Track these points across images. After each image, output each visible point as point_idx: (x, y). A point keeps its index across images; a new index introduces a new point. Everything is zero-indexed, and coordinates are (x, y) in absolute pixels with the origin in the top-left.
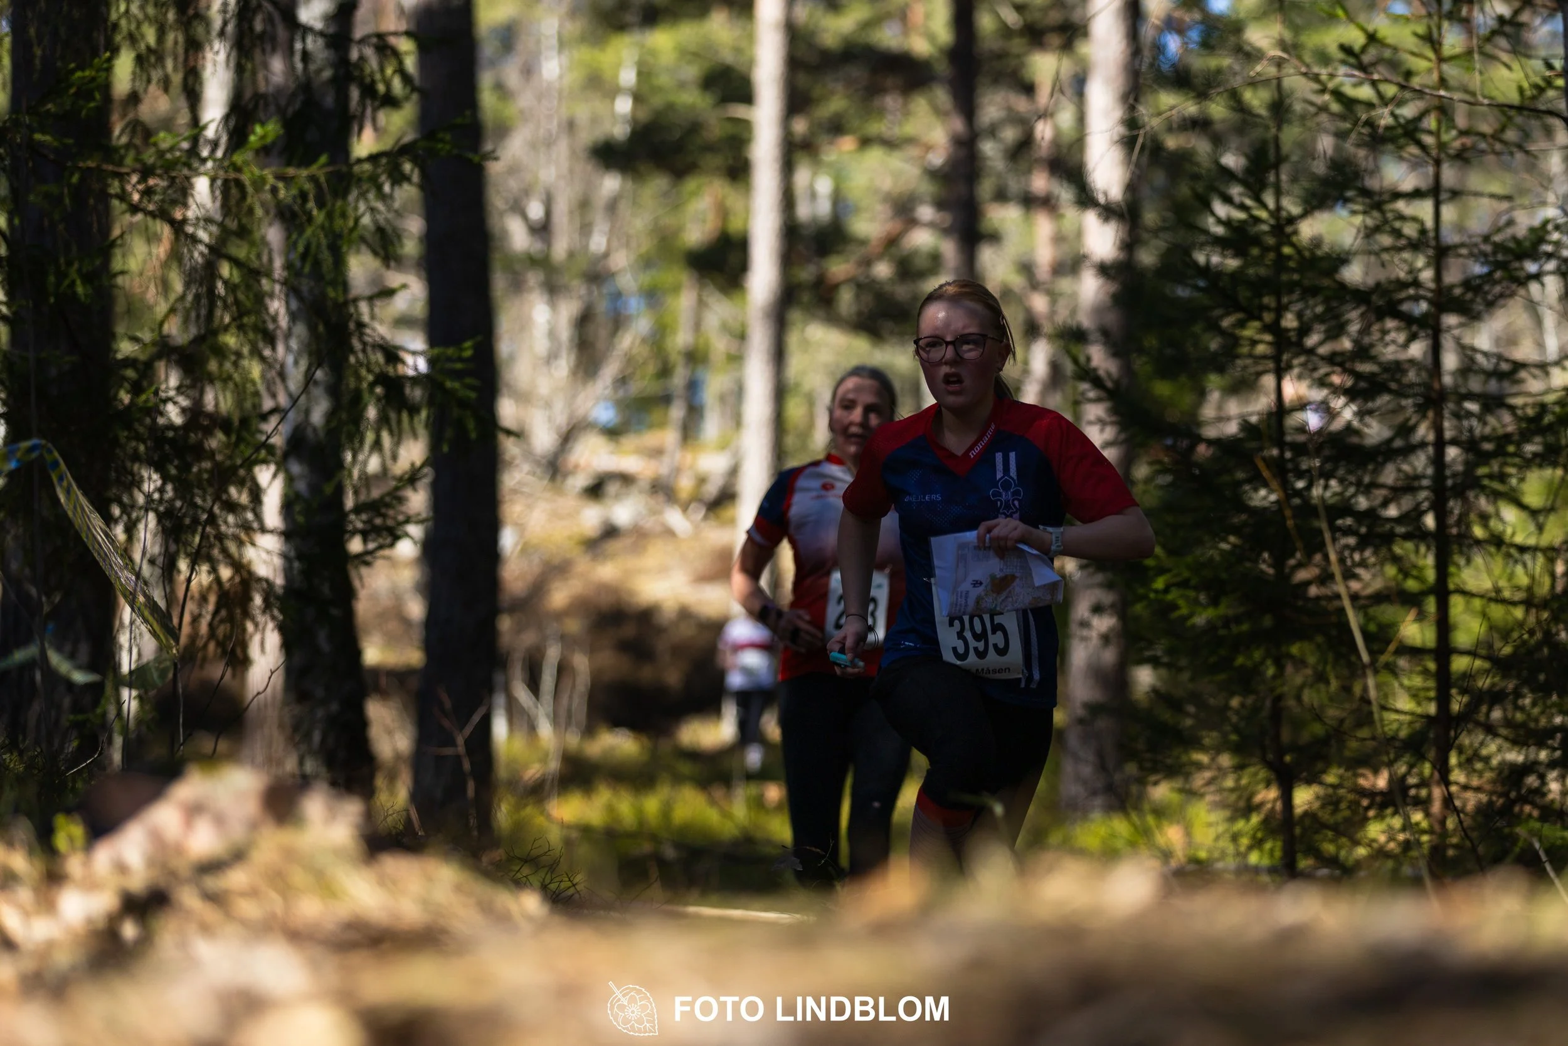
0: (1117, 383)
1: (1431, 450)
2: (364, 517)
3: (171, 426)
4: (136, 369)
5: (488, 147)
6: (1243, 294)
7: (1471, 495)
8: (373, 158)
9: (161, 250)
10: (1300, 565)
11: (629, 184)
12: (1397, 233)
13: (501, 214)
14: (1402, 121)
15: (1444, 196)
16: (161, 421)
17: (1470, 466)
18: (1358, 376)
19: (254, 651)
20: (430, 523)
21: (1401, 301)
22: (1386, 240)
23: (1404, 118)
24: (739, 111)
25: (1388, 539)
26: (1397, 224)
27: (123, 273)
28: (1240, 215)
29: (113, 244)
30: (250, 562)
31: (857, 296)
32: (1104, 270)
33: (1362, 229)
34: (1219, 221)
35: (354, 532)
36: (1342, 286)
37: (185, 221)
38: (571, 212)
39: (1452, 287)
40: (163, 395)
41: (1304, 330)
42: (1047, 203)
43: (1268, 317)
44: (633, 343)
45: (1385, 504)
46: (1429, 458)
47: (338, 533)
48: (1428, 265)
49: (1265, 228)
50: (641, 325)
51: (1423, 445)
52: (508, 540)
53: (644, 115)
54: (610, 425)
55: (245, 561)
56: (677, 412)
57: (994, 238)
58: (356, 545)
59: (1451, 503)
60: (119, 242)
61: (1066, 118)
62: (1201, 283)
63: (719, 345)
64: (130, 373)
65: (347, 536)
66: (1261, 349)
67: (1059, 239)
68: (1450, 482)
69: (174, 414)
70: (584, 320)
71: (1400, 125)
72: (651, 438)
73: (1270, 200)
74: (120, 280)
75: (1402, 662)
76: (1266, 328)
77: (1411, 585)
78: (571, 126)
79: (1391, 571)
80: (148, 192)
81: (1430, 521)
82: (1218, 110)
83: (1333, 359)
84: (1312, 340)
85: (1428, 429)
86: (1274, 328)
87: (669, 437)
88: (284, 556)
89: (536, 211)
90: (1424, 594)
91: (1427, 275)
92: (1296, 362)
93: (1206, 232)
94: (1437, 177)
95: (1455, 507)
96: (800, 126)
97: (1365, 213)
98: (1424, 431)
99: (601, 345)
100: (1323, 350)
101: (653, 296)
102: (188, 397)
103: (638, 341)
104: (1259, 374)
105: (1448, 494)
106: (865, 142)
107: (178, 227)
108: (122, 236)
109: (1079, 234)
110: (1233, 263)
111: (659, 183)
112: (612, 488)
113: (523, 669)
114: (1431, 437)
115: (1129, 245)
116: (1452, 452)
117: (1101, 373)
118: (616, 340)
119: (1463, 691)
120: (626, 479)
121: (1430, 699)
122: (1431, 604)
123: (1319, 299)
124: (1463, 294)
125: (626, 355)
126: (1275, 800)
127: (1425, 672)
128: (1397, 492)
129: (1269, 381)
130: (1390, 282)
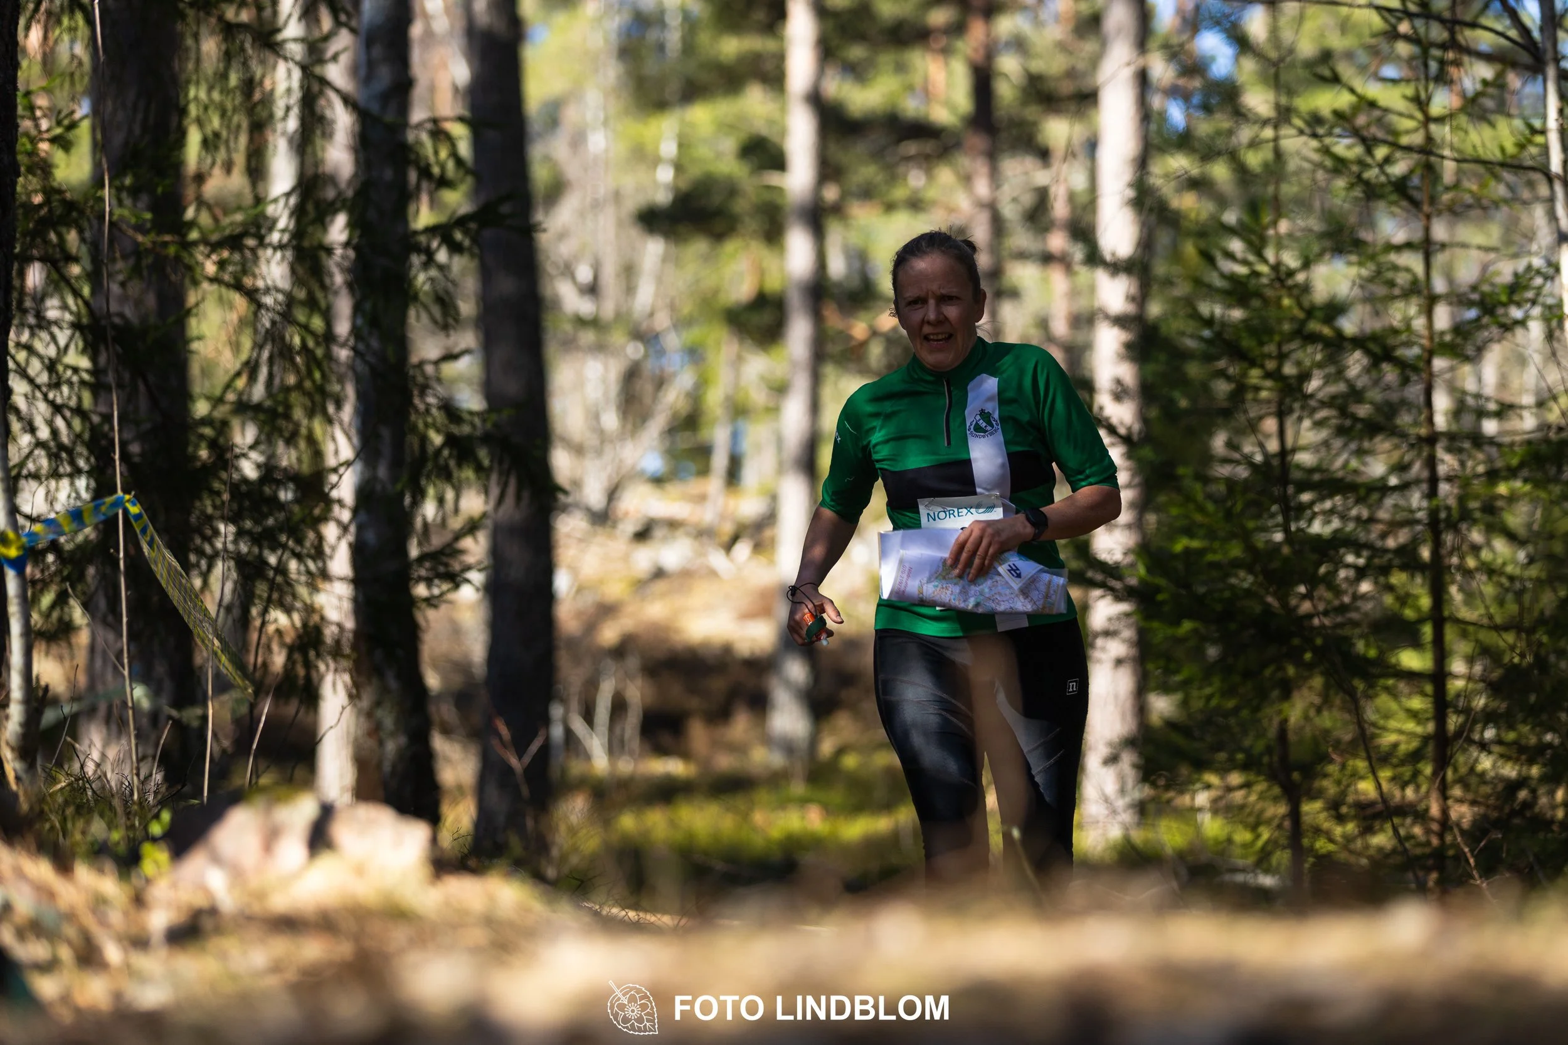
0: (1129, 429)
1: (1425, 487)
2: (427, 564)
3: (245, 480)
4: (214, 428)
5: (539, 216)
6: (1247, 343)
7: (1464, 526)
8: (431, 230)
9: (233, 317)
10: (1304, 597)
11: (673, 249)
12: (1391, 284)
13: (552, 278)
14: (1393, 179)
15: (1433, 248)
16: (236, 476)
17: (1462, 500)
18: (1355, 419)
19: (327, 689)
20: (490, 571)
21: (1394, 348)
22: (1381, 291)
23: (1395, 176)
24: (774, 178)
25: (1385, 570)
26: (1390, 275)
27: (200, 338)
28: (1242, 270)
29: (188, 312)
30: (322, 608)
31: (887, 350)
32: (1120, 321)
33: (1358, 281)
34: (1223, 276)
35: (420, 579)
36: (1339, 334)
37: (256, 290)
38: (618, 275)
39: (1442, 333)
40: (237, 451)
41: (1305, 376)
42: (1063, 261)
43: (1271, 365)
44: (678, 397)
45: (1384, 536)
46: (1423, 493)
47: (403, 579)
48: (1420, 312)
49: (1265, 281)
50: (683, 381)
51: (1417, 482)
52: (562, 582)
53: (684, 185)
54: (659, 474)
55: (317, 606)
56: (720, 461)
57: (1014, 294)
58: (421, 590)
59: (1443, 536)
60: (194, 311)
61: (1078, 180)
62: (1207, 333)
63: (758, 397)
64: (207, 431)
65: (412, 583)
66: (1264, 394)
67: (1074, 293)
68: (1443, 515)
69: (249, 469)
70: (631, 375)
71: (1390, 182)
72: (695, 486)
73: (1270, 254)
74: (195, 346)
75: (1402, 686)
76: (1268, 375)
77: (1409, 613)
78: (617, 196)
79: (1388, 600)
80: (222, 264)
81: (1425, 553)
82: (1220, 171)
83: (1331, 402)
84: (1313, 385)
85: (1422, 468)
86: (1275, 375)
87: (714, 484)
88: (355, 600)
89: (584, 274)
90: (1421, 621)
91: (1419, 323)
92: (1297, 405)
93: (1210, 287)
94: (1427, 230)
95: (1449, 538)
96: (831, 193)
97: (1360, 264)
98: (1417, 469)
99: (647, 400)
100: (1321, 395)
101: (694, 354)
102: (262, 453)
103: (682, 397)
104: (1261, 418)
105: (1442, 526)
106: (890, 207)
107: (252, 295)
108: (197, 305)
109: (1092, 289)
110: (1237, 314)
111: (699, 246)
112: (658, 533)
113: (579, 703)
114: (1425, 474)
115: (1141, 298)
116: (1444, 488)
117: (1114, 421)
118: (661, 394)
119: (1458, 712)
120: (673, 525)
121: (1428, 719)
122: (1427, 630)
123: (1320, 347)
124: (1453, 340)
125: (671, 408)
126: (1284, 817)
127: (1423, 694)
128: (1394, 526)
129: (1270, 425)
130: (1384, 330)
